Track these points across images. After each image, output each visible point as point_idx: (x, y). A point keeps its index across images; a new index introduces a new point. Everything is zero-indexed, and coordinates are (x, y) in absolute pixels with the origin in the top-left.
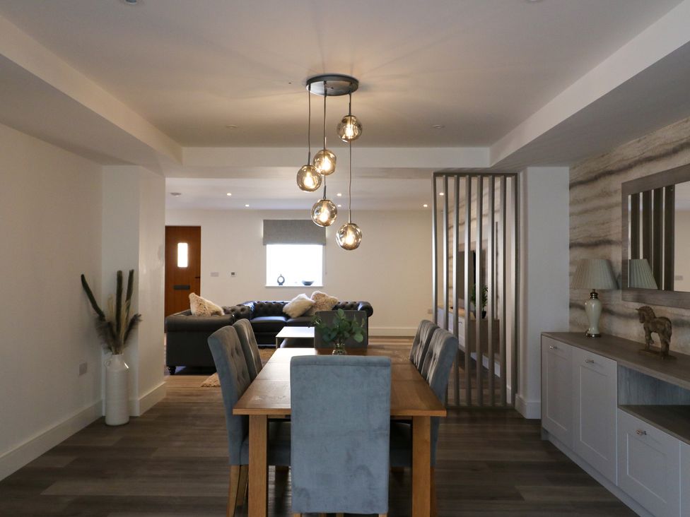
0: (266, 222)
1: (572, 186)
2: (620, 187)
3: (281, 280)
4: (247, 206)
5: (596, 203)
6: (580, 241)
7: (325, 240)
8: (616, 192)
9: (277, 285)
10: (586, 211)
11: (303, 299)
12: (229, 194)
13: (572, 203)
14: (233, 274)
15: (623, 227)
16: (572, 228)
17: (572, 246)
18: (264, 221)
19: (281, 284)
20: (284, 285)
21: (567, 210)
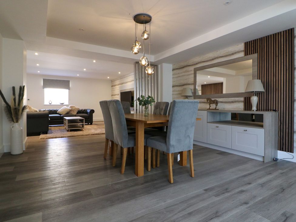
0: (44, 80)
1: (173, 70)
2: (193, 69)
3: (50, 103)
4: (39, 72)
5: (184, 74)
6: (176, 85)
7: (69, 88)
8: (191, 71)
9: (49, 104)
10: (179, 77)
11: (65, 108)
12: (38, 65)
13: (173, 75)
14: (29, 100)
15: (194, 79)
16: (173, 82)
17: (173, 86)
18: (43, 79)
19: (50, 104)
20: (52, 104)
21: (172, 76)
